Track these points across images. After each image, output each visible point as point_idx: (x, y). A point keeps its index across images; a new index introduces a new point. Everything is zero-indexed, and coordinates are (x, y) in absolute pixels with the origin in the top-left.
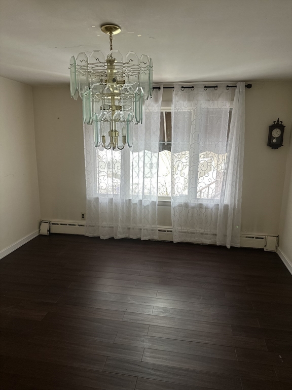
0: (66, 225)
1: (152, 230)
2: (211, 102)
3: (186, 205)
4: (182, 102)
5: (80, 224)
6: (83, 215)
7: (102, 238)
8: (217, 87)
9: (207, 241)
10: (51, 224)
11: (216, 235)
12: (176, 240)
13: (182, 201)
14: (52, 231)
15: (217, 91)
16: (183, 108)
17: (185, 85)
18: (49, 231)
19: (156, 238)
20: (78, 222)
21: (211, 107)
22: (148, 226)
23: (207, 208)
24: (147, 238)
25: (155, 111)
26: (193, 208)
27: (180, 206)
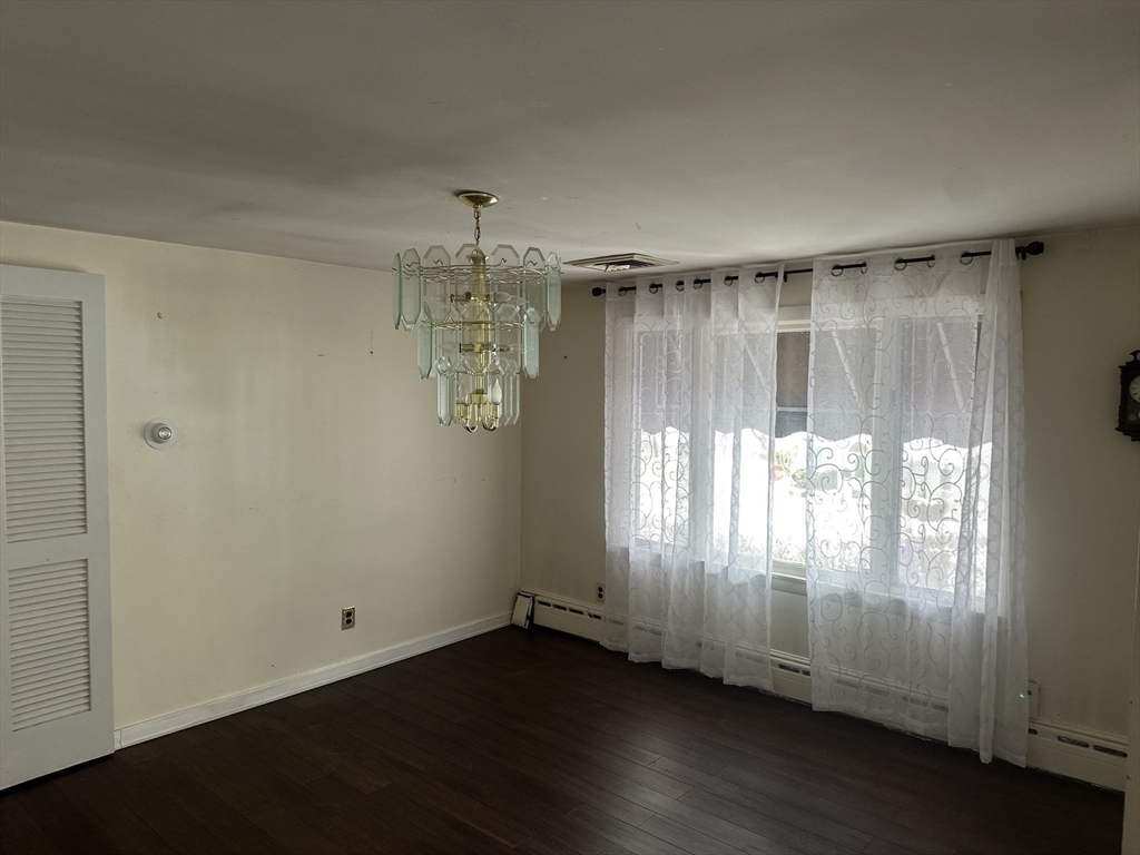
0: (564, 609)
1: (760, 660)
2: (918, 301)
3: (854, 599)
4: (837, 306)
5: (593, 612)
6: (600, 589)
7: (632, 657)
8: (932, 258)
9: (918, 726)
10: (536, 603)
11: (944, 709)
12: (820, 704)
13: (839, 584)
14: (538, 621)
15: (933, 271)
16: (838, 320)
17: (844, 260)
18: (530, 618)
19: (767, 685)
20: (589, 605)
21: (920, 315)
22: (745, 646)
23: (915, 617)
24: (741, 681)
25: (768, 331)
26: (874, 610)
27: (833, 598)
